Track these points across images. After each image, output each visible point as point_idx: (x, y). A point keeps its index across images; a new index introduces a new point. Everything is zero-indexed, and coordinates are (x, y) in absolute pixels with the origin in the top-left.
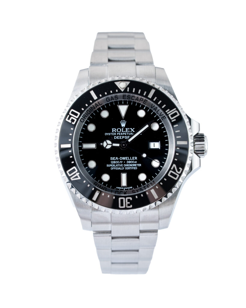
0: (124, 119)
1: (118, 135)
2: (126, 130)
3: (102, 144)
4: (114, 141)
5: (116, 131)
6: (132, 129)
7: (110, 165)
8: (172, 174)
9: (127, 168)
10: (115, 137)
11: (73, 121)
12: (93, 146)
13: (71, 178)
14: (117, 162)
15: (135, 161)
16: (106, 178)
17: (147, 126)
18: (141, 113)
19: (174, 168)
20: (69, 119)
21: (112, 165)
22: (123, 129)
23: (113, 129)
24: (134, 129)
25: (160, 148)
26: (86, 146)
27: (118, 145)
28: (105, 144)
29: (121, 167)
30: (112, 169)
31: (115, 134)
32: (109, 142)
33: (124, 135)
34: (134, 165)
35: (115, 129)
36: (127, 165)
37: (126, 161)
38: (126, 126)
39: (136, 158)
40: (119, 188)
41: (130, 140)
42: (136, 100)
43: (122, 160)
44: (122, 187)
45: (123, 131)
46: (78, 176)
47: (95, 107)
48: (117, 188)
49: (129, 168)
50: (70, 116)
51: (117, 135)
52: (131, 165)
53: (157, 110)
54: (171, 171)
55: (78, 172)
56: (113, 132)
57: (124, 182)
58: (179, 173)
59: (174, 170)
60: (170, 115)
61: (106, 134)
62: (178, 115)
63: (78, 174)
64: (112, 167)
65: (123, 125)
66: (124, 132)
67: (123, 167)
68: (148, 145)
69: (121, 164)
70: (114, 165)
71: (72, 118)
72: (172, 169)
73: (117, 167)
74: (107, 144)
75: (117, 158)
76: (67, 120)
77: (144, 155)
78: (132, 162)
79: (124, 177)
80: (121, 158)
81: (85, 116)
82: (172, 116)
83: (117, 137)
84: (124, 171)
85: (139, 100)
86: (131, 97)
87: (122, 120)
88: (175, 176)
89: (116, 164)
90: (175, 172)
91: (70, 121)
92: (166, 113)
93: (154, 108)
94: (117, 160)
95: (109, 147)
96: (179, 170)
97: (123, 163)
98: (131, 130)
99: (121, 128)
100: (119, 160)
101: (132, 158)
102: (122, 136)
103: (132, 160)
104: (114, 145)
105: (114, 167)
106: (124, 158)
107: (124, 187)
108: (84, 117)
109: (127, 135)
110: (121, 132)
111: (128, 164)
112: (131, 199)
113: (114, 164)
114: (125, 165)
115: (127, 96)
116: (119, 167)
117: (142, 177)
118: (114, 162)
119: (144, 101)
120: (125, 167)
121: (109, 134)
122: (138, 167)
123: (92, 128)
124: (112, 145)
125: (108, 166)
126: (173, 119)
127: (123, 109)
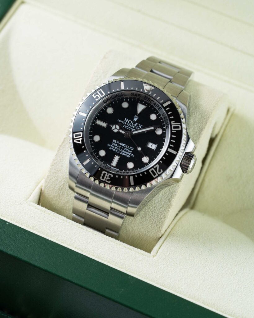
0: (138, 115)
1: (128, 125)
2: (136, 124)
3: (111, 126)
4: (121, 128)
5: (128, 121)
6: (141, 125)
7: (110, 145)
8: (152, 171)
9: (122, 153)
10: (124, 125)
11: (97, 97)
12: (104, 125)
13: (75, 140)
14: (117, 145)
15: (131, 150)
16: (102, 153)
17: (152, 128)
18: (153, 117)
19: (157, 167)
20: (95, 95)
21: (111, 146)
22: (133, 122)
23: (126, 119)
24: (142, 126)
25: (154, 150)
26: (99, 122)
27: (123, 132)
28: (114, 127)
29: (118, 150)
30: (110, 148)
31: (126, 123)
32: (118, 127)
33: (132, 128)
34: (128, 153)
35: (128, 120)
36: (123, 151)
37: (124, 147)
38: (137, 122)
39: (133, 149)
40: (108, 165)
41: (134, 133)
42: (154, 104)
43: (121, 146)
44: (111, 166)
45: (132, 124)
46: (81, 141)
47: (120, 96)
48: (107, 165)
49: (123, 154)
50: (97, 94)
51: (126, 125)
52: (126, 152)
53: (165, 119)
54: (152, 169)
55: (81, 138)
56: (125, 121)
57: (114, 163)
58: (159, 173)
59: (156, 169)
60: (173, 126)
61: (119, 120)
62: (180, 129)
63: (81, 139)
64: (111, 147)
65: (135, 119)
66: (133, 126)
67: (120, 151)
68: (146, 143)
69: (119, 148)
70: (113, 147)
71: (98, 95)
72: (155, 167)
73: (115, 149)
74: (116, 128)
75: (118, 142)
76: (93, 95)
77: (139, 149)
78: (128, 151)
79: (117, 158)
80: (121, 144)
81: (109, 99)
82: (175, 127)
83: (126, 127)
84: (118, 155)
85: (156, 105)
86: (151, 100)
87: (136, 115)
88: (155, 174)
89: (115, 146)
90: (156, 171)
91: (95, 97)
92: (171, 123)
93: (164, 116)
94: (117, 144)
95: (116, 131)
96: (160, 171)
97: (121, 148)
98: (139, 126)
99: (133, 121)
100: (119, 145)
101: (129, 148)
102: (130, 127)
103: (129, 149)
104: (121, 131)
105: (112, 148)
106: (123, 145)
107: (113, 166)
108: (107, 100)
109: (134, 129)
110: (131, 124)
111: (125, 150)
112: (112, 176)
113: (114, 145)
114: (122, 150)
115: (148, 98)
116: (116, 150)
117: (130, 165)
118: (115, 144)
119: (159, 108)
120: (121, 152)
121: (121, 122)
122: (131, 156)
123: (110, 111)
124: (119, 130)
125: (108, 145)
126: (174, 130)
127: (141, 108)
